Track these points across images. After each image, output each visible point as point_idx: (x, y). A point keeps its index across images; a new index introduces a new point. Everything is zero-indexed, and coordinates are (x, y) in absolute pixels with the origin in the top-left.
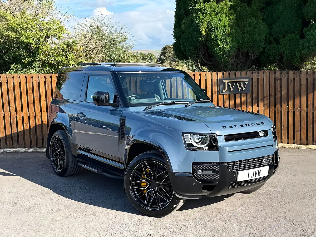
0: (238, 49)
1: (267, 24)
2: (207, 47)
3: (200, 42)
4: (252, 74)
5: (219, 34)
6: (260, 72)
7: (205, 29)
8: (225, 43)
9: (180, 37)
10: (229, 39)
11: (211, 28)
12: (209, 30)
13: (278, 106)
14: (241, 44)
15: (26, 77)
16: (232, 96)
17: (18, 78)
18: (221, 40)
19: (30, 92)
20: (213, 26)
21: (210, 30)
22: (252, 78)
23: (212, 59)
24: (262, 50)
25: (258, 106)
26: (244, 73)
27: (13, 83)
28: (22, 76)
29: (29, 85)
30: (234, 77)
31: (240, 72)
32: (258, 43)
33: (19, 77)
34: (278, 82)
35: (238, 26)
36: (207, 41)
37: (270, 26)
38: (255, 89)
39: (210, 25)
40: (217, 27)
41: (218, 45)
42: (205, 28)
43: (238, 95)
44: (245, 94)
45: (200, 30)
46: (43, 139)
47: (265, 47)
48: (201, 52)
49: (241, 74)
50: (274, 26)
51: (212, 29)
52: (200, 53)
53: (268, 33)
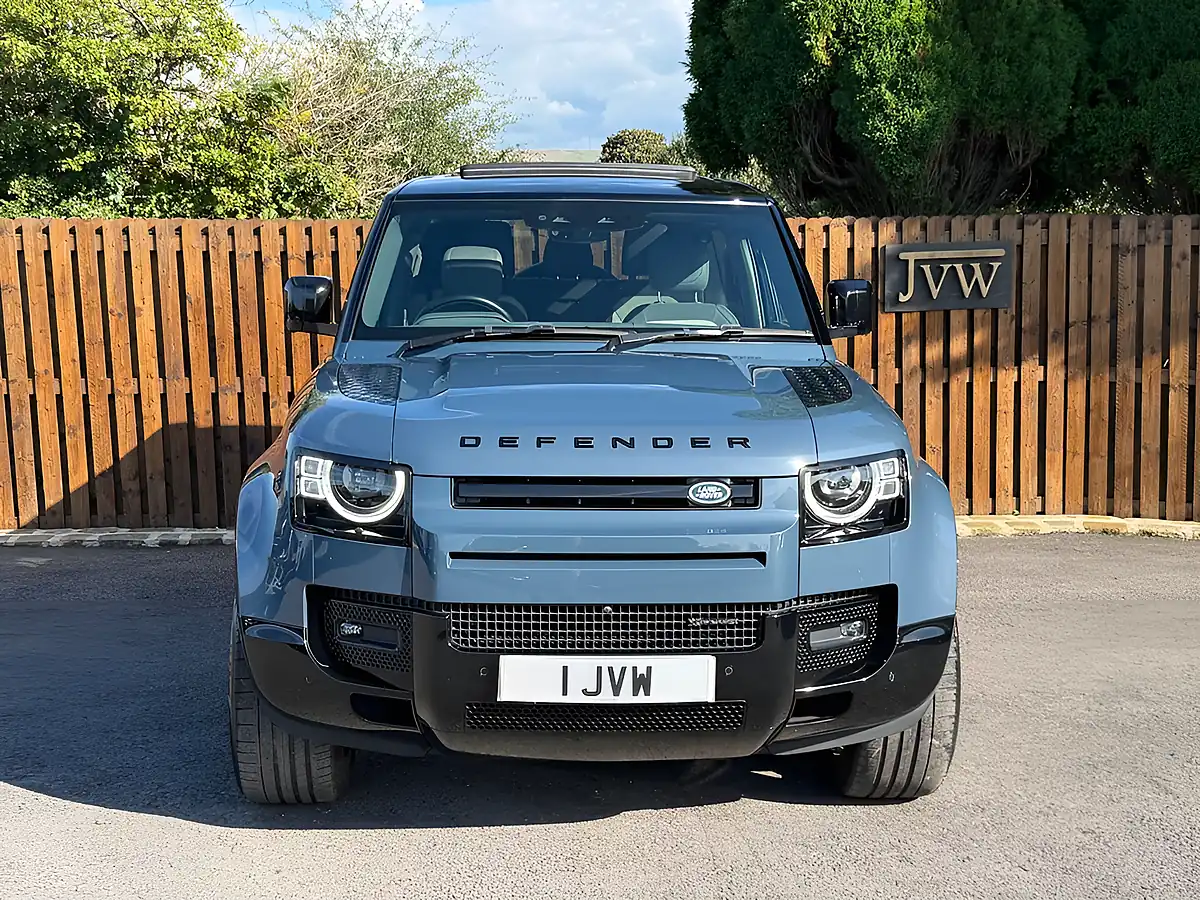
0: (963, 125)
1: (1084, 20)
2: (833, 115)
3: (803, 90)
4: (1021, 226)
5: (886, 58)
6: (1054, 219)
7: (828, 39)
8: (909, 98)
9: (718, 73)
10: (925, 81)
11: (850, 34)
12: (844, 42)
13: (1126, 366)
14: (975, 101)
15: (72, 231)
16: (935, 321)
17: (40, 235)
18: (892, 86)
19: (91, 295)
20: (860, 26)
21: (849, 42)
22: (1020, 247)
23: (848, 165)
24: (1061, 127)
25: (1043, 362)
26: (984, 223)
27: (21, 254)
28: (59, 225)
29: (88, 265)
30: (944, 239)
31: (970, 218)
32: (1047, 100)
33: (46, 231)
34: (1128, 265)
35: (965, 27)
36: (834, 87)
37: (1095, 28)
38: (1032, 290)
39: (849, 21)
40: (879, 31)
41: (879, 105)
42: (825, 33)
43: (958, 318)
44: (989, 313)
45: (807, 43)
46: (143, 492)
47: (1075, 116)
48: (807, 137)
49: (972, 228)
50: (1110, 28)
51: (857, 39)
52: (800, 139)
53: (1086, 57)
